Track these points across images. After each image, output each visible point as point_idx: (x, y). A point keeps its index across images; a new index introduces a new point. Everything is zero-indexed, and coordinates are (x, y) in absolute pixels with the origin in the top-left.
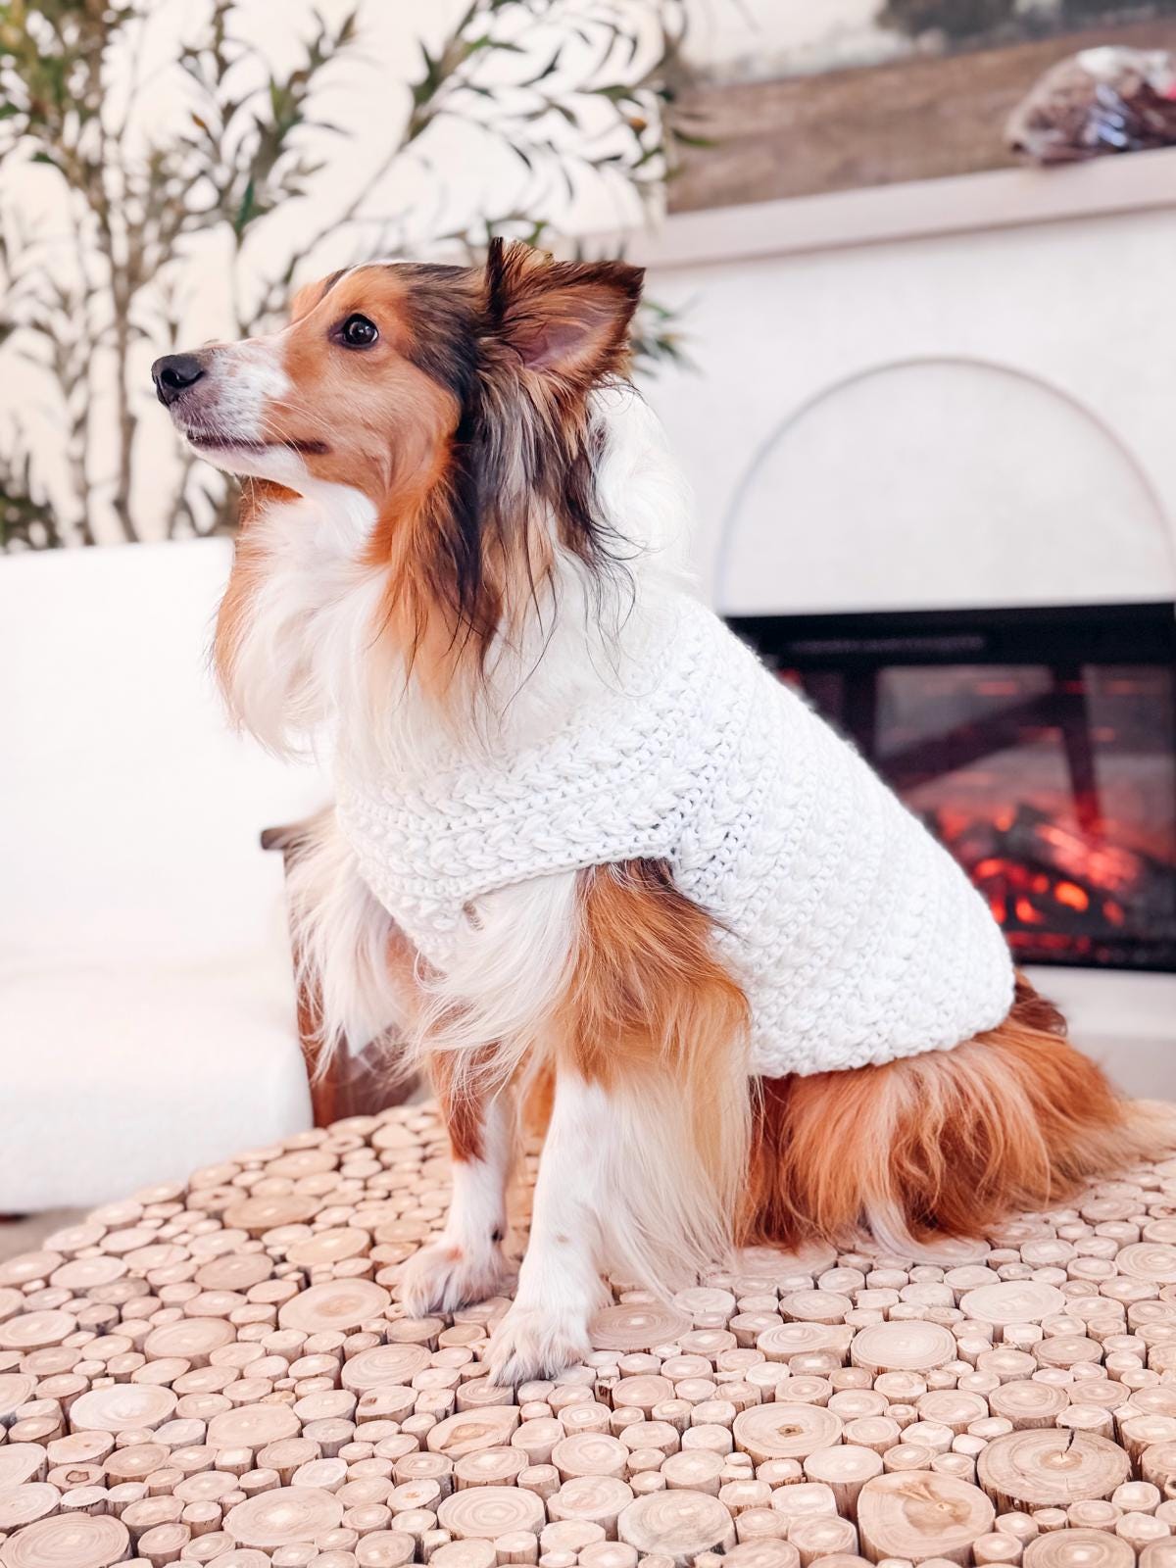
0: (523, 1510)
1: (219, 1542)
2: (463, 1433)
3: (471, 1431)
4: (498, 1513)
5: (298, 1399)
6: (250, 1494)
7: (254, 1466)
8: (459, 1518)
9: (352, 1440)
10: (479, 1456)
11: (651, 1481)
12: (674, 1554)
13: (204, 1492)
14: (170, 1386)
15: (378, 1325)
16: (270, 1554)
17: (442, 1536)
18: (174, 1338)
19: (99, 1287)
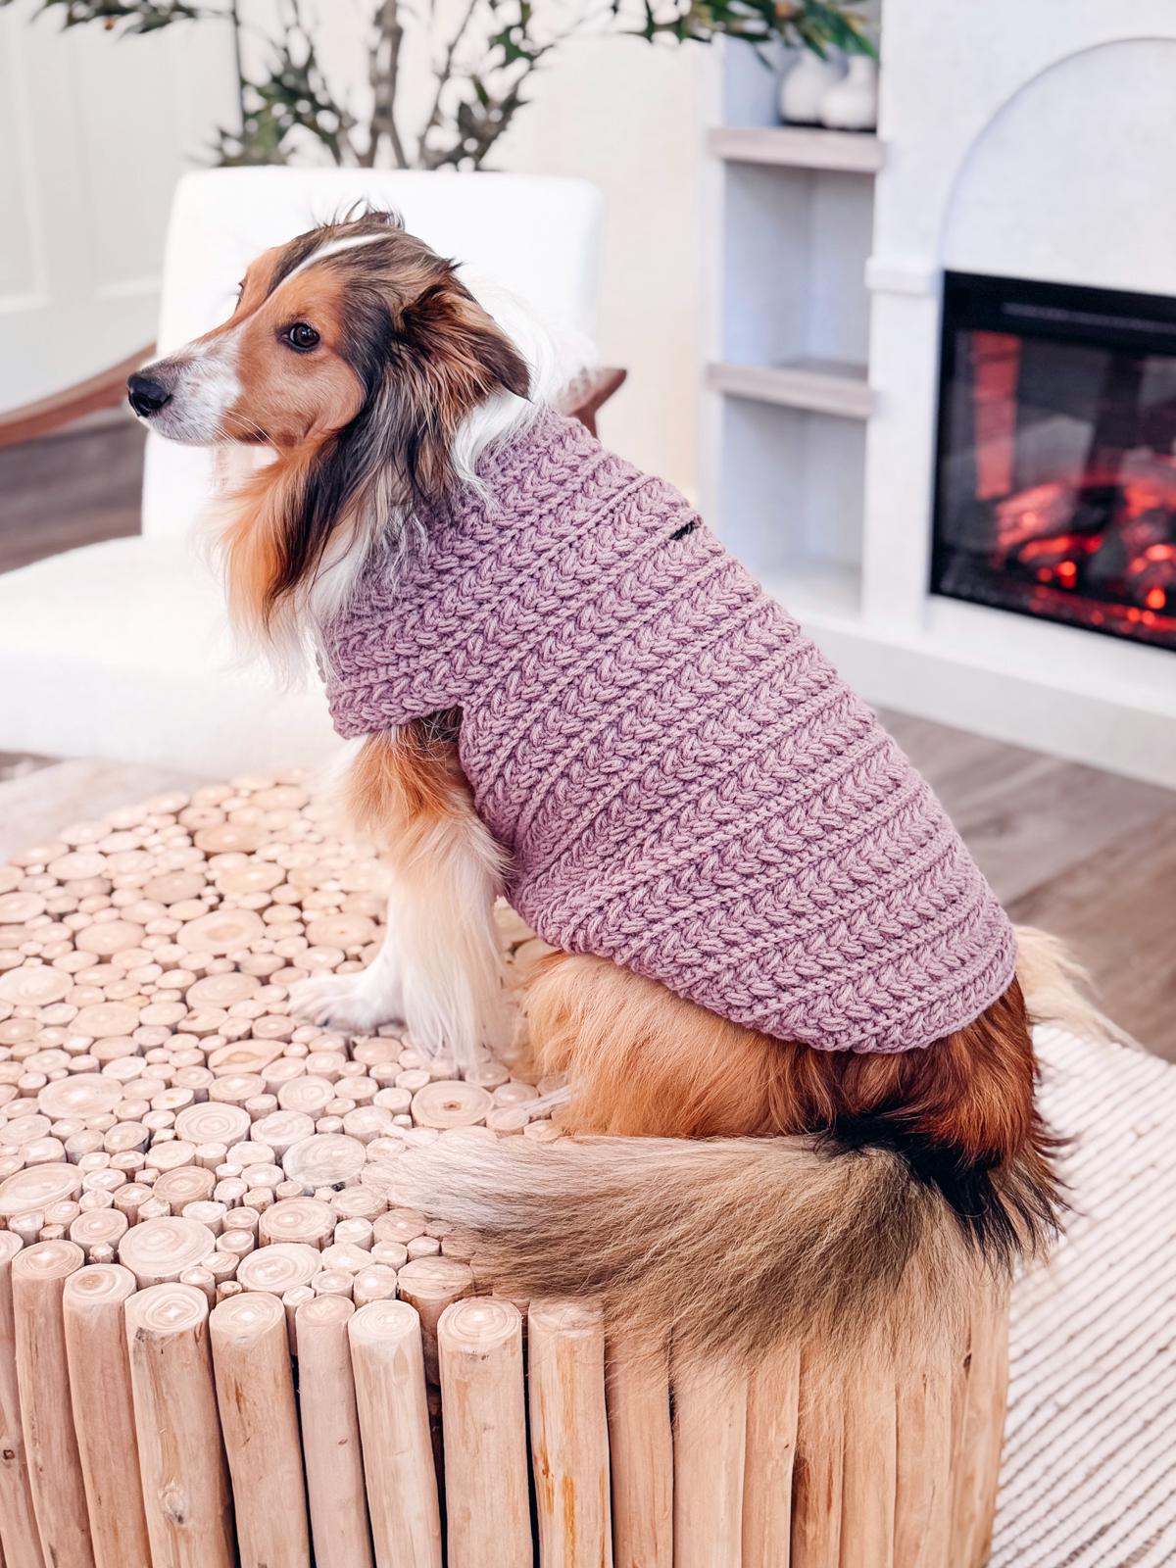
0: (233, 1125)
1: (28, 1105)
2: (236, 1058)
3: (242, 1057)
4: (216, 1126)
5: (151, 1003)
6: (71, 1073)
7: (88, 1052)
8: (188, 1124)
9: (161, 1046)
10: (233, 1078)
11: (332, 1124)
12: (306, 1183)
13: (43, 1065)
14: (73, 974)
15: (238, 956)
16: (53, 1122)
17: (170, 1134)
18: (101, 933)
19: (78, 880)
